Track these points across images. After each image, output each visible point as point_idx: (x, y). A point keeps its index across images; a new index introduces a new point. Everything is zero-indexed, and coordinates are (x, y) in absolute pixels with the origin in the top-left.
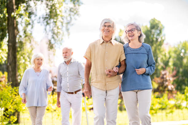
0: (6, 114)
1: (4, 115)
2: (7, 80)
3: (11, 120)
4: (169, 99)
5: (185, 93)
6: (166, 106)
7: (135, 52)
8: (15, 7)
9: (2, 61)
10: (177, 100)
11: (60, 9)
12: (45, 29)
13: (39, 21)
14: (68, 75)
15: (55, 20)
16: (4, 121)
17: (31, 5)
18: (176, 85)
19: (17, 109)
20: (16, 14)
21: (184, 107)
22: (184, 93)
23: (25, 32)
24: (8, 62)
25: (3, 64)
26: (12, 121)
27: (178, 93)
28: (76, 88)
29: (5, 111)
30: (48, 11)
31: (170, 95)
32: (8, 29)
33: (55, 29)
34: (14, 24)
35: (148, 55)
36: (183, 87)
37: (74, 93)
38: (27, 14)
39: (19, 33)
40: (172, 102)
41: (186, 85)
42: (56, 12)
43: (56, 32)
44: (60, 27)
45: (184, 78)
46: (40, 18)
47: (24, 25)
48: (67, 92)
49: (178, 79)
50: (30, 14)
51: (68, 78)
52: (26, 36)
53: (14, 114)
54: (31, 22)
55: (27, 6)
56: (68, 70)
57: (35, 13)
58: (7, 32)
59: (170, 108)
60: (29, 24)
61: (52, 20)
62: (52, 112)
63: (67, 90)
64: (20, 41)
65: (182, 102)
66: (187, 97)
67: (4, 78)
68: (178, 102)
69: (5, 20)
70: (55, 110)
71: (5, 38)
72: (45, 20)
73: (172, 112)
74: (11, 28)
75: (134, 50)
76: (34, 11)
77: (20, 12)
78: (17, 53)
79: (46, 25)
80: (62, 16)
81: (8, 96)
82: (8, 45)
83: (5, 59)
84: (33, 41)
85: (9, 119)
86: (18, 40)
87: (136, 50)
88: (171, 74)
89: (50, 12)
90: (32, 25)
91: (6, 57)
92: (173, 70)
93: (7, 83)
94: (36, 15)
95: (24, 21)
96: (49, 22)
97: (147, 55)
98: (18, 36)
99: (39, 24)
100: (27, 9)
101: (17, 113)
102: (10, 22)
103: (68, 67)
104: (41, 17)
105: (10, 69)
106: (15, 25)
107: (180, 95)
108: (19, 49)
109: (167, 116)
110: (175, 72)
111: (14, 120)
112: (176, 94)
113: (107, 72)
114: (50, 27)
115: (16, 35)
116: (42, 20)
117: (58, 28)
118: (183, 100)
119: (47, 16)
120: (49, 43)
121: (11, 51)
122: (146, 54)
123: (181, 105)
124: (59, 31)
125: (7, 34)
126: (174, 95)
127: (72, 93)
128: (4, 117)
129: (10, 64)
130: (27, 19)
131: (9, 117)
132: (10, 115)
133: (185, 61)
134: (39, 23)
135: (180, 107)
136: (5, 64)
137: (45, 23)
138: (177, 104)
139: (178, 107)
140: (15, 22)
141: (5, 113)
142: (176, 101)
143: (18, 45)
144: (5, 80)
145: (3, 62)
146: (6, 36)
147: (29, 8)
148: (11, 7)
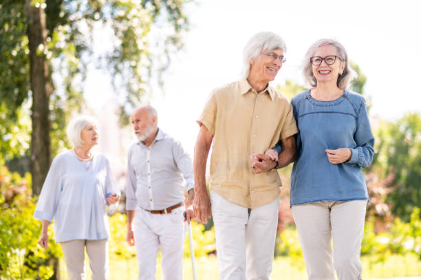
0: (30, 263)
1: (26, 264)
2: (30, 191)
3: (40, 275)
4: (376, 234)
5: (412, 222)
6: (371, 247)
7: (325, 109)
8: (45, 33)
9: (19, 152)
10: (395, 234)
11: (144, 39)
12: (113, 83)
13: (98, 65)
14: (149, 171)
15: (133, 63)
16: (25, 277)
17: (80, 30)
18: (393, 204)
19: (53, 251)
20: (47, 47)
21: (408, 251)
22: (409, 221)
23: (68, 88)
24: (32, 152)
25: (23, 158)
26: (43, 277)
27: (398, 220)
28: (170, 200)
29: (27, 257)
30: (118, 43)
31: (379, 224)
32: (31, 81)
33: (134, 82)
34: (43, 71)
35: (357, 119)
36: (408, 208)
37: (166, 211)
38: (73, 49)
39: (55, 91)
40: (384, 240)
41: (414, 204)
42: (135, 45)
43: (135, 87)
44: (144, 78)
45: (411, 188)
46: (100, 58)
47: (65, 72)
48: (148, 211)
49: (398, 190)
50: (79, 49)
51: (149, 177)
52: (70, 98)
53: (46, 263)
54: (80, 66)
55: (72, 31)
56: (148, 159)
57: (90, 47)
58: (29, 87)
59: (379, 252)
60: (78, 71)
61: (127, 64)
62: (127, 258)
63: (150, 206)
64: (57, 108)
65: (404, 239)
66: (415, 229)
67: (24, 186)
68: (395, 241)
69: (25, 63)
70: (134, 256)
71: (25, 100)
72: (110, 62)
73: (382, 260)
74: (37, 80)
75: (323, 104)
76: (88, 43)
77: (57, 46)
78: (52, 134)
79: (115, 74)
80: (148, 55)
81: (33, 224)
82: (33, 117)
83: (26, 146)
84: (87, 108)
85: (36, 273)
86: (54, 106)
87: (329, 104)
88: (383, 181)
89: (124, 45)
90: (84, 73)
91: (27, 142)
92: (387, 173)
93: (30, 198)
94: (91, 53)
95: (65, 64)
96: (120, 66)
97: (353, 118)
98: (52, 98)
99: (99, 71)
100: (71, 39)
101: (52, 260)
102: (36, 66)
103: (149, 152)
104: (103, 56)
105: (37, 168)
106: (46, 73)
107: (400, 225)
108: (55, 126)
109: (371, 268)
110: (391, 177)
111: (46, 274)
112: (393, 222)
113: (255, 162)
114: (123, 78)
115: (48, 95)
116: (104, 62)
117: (140, 80)
118: (406, 234)
119: (117, 55)
120: (120, 112)
121: (38, 129)
122: (352, 115)
123: (402, 247)
124: (142, 86)
125: (30, 93)
126: (388, 225)
127: (161, 212)
128: (26, 268)
129: (37, 158)
130: (74, 59)
131: (36, 269)
132: (39, 265)
133: (414, 153)
134: (98, 68)
135: (401, 250)
136: (27, 157)
137: (113, 70)
138: (393, 243)
139: (396, 250)
140: (46, 67)
141: (27, 260)
142: (391, 236)
143: (52, 117)
144: (26, 192)
145: (22, 153)
146: (26, 96)
147: (77, 37)
148: (37, 34)
